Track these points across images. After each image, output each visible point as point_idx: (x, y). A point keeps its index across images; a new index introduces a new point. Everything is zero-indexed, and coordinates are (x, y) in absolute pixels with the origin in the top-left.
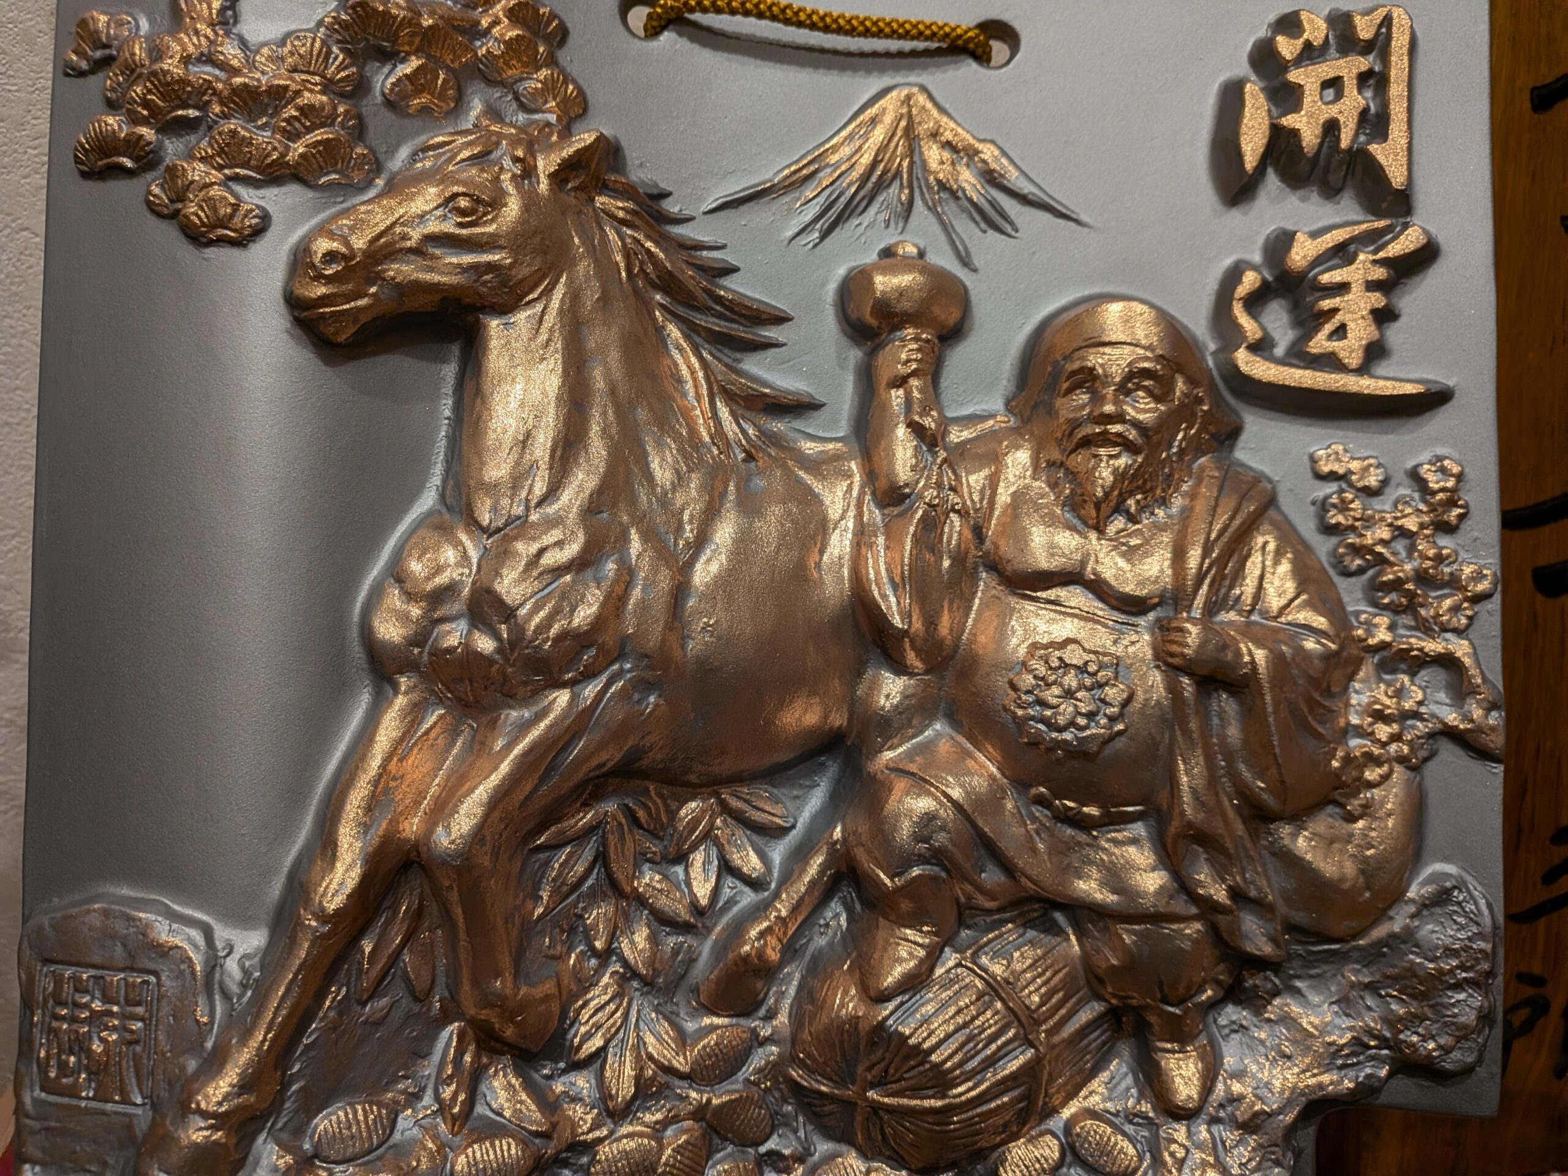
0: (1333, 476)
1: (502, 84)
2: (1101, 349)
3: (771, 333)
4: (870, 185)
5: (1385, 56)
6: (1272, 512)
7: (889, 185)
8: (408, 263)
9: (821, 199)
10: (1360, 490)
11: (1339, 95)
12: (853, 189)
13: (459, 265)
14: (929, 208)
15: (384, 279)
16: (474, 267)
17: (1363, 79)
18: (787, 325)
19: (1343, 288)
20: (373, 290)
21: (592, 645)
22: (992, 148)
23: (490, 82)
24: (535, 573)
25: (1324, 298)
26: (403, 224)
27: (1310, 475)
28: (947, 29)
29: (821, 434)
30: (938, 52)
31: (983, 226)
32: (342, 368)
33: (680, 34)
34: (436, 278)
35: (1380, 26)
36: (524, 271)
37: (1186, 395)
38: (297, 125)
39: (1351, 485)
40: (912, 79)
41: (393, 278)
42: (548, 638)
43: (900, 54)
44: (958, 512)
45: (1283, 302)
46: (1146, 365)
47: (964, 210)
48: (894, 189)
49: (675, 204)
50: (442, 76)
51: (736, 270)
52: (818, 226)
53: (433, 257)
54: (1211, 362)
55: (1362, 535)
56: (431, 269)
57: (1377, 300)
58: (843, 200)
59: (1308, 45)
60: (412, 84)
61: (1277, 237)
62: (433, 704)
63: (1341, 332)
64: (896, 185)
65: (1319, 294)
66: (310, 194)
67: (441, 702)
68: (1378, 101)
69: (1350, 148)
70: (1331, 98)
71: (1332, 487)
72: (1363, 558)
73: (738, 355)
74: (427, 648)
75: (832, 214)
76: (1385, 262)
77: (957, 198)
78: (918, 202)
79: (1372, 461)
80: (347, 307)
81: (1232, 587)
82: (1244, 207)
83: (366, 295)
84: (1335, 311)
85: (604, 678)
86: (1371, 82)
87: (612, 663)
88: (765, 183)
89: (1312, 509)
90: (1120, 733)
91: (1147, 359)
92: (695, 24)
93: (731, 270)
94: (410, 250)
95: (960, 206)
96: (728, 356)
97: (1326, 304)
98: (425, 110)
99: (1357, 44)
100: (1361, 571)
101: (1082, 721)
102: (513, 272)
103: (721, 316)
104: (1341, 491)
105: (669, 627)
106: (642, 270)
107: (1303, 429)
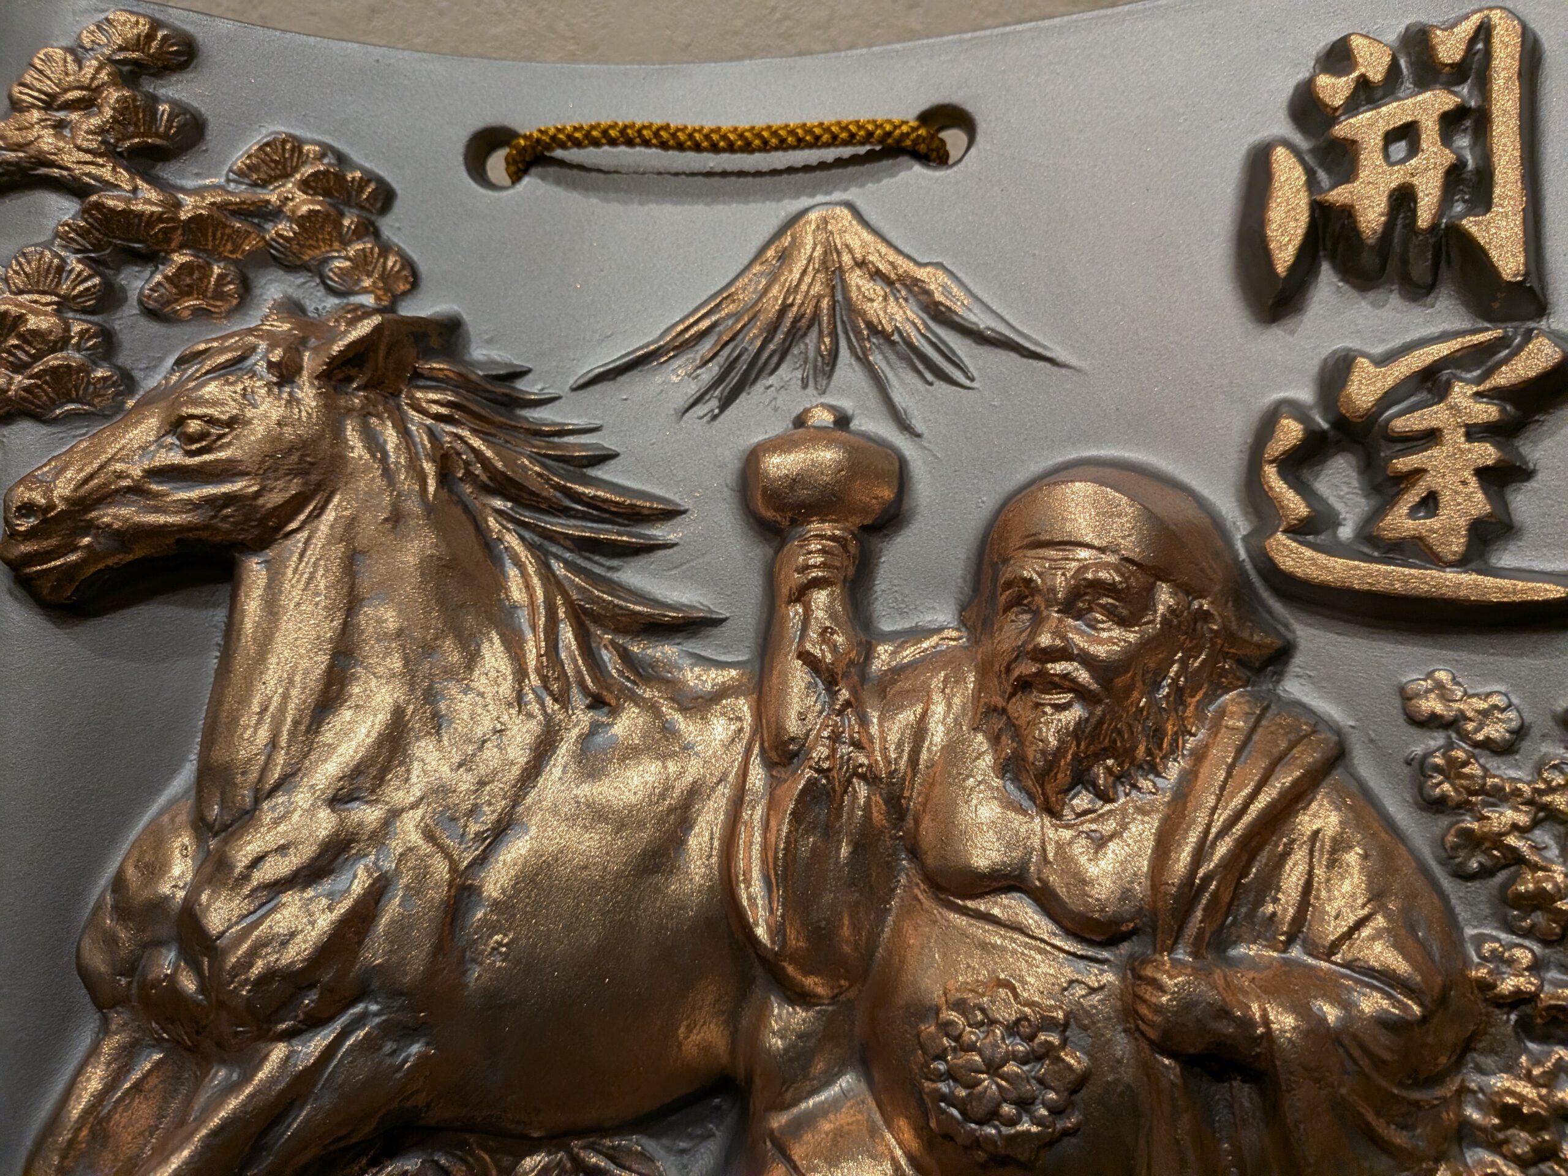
0: (1433, 722)
1: (304, 267)
2: (1042, 552)
3: (659, 532)
4: (780, 336)
5: (1483, 84)
6: (1337, 775)
7: (805, 334)
8: (127, 505)
9: (721, 359)
10: (1477, 745)
11: (1414, 149)
12: (758, 343)
13: (190, 501)
14: (858, 358)
15: (98, 528)
16: (210, 501)
17: (1451, 122)
18: (679, 519)
19: (1431, 437)
20: (86, 540)
21: (311, 986)
22: (940, 273)
23: (291, 267)
24: (246, 891)
25: (1404, 453)
26: (122, 460)
27: (1401, 719)
28: (888, 127)
29: (723, 658)
30: (870, 157)
31: (929, 377)
32: (77, 629)
33: (543, 178)
34: (162, 519)
35: (1472, 41)
36: (274, 499)
37: (1171, 610)
38: (20, 354)
39: (1464, 736)
40: (837, 196)
41: (109, 525)
42: (247, 980)
43: (823, 166)
44: (863, 777)
45: (1350, 457)
46: (1103, 575)
47: (902, 357)
48: (812, 338)
49: (535, 383)
50: (216, 270)
51: (613, 456)
52: (717, 393)
53: (157, 495)
54: (1243, 554)
55: (1482, 818)
56: (157, 510)
57: (1487, 453)
58: (746, 358)
59: (1363, 83)
60: (176, 287)
61: (1336, 363)
62: (149, 1046)
63: (1430, 503)
64: (813, 334)
65: (1399, 446)
66: (44, 430)
67: (158, 1044)
68: (1478, 149)
69: (1434, 227)
70: (1402, 155)
71: (1436, 740)
72: (1487, 852)
73: (615, 563)
74: (136, 978)
75: (734, 378)
76: (1497, 395)
77: (893, 343)
78: (844, 352)
79: (1496, 700)
80: (58, 563)
81: (1260, 902)
82: (1289, 323)
83: (75, 549)
84: (1419, 472)
85: (337, 1026)
86: (1468, 123)
87: (352, 1003)
88: (647, 345)
89: (1407, 770)
90: (1066, 1133)
91: (1106, 566)
92: (562, 163)
93: (604, 458)
94: (129, 490)
95: (897, 353)
96: (598, 566)
97: (1404, 463)
98: (197, 312)
99: (1439, 72)
100: (1485, 873)
101: (1007, 1109)
102: (261, 501)
103: (584, 517)
104: (1450, 746)
105: (439, 949)
106: (469, 473)
107: (1389, 647)
